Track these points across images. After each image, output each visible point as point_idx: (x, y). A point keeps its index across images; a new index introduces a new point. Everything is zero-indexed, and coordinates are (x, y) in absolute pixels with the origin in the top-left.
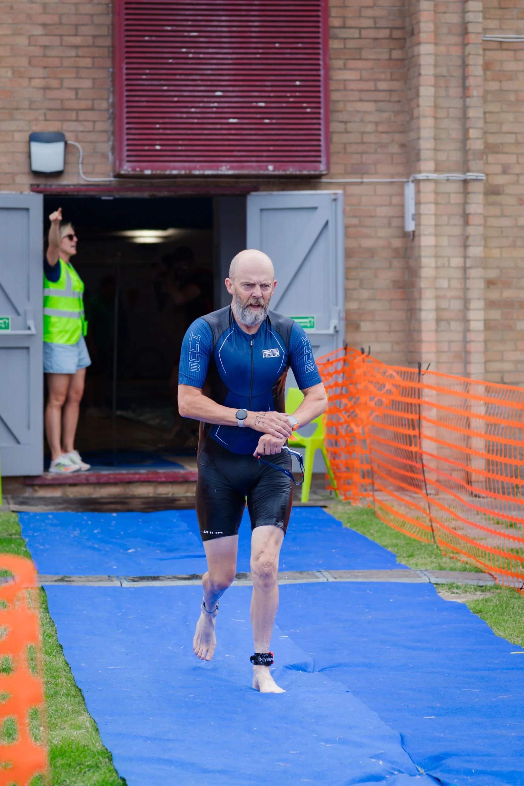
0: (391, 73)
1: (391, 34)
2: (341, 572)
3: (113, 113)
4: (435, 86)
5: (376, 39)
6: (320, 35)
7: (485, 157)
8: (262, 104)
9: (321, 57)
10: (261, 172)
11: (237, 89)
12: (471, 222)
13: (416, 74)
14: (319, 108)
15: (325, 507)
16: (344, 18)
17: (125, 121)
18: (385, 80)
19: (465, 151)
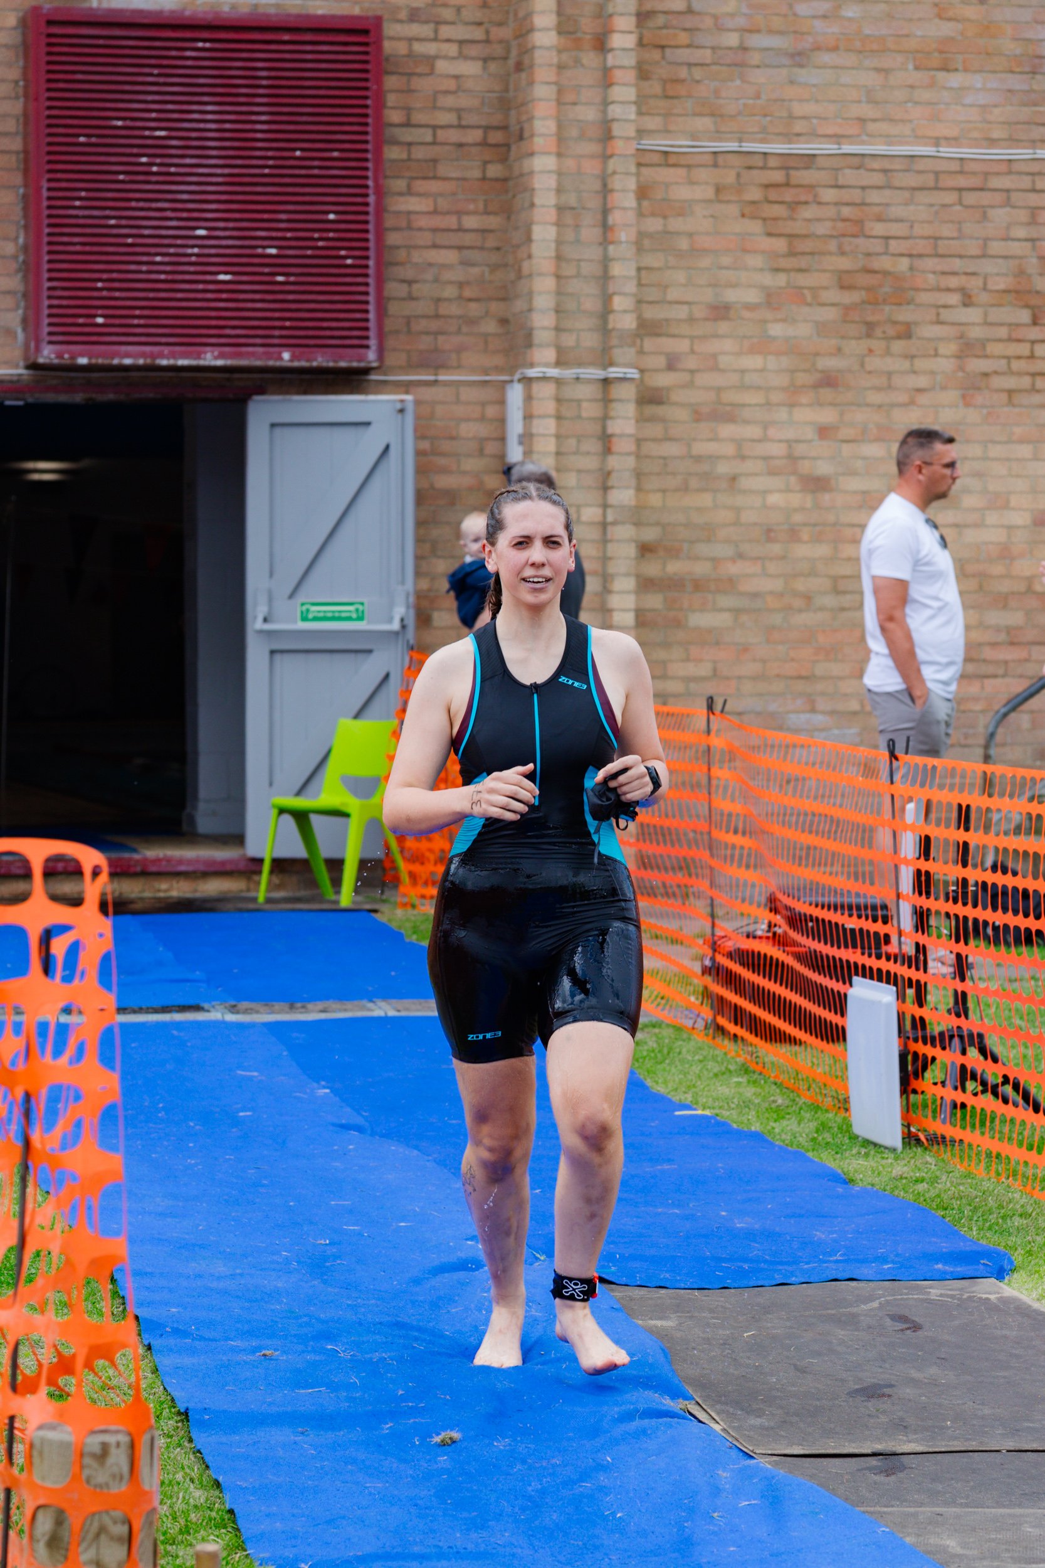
0: (486, 201)
1: (485, 138)
2: (407, 1003)
3: (24, 262)
4: (558, 224)
5: (461, 145)
6: (369, 138)
7: (638, 341)
8: (273, 251)
9: (370, 174)
10: (271, 363)
11: (231, 225)
12: (615, 448)
13: (526, 205)
14: (367, 258)
15: (375, 911)
16: (408, 110)
17: (46, 275)
18: (475, 213)
19: (605, 330)
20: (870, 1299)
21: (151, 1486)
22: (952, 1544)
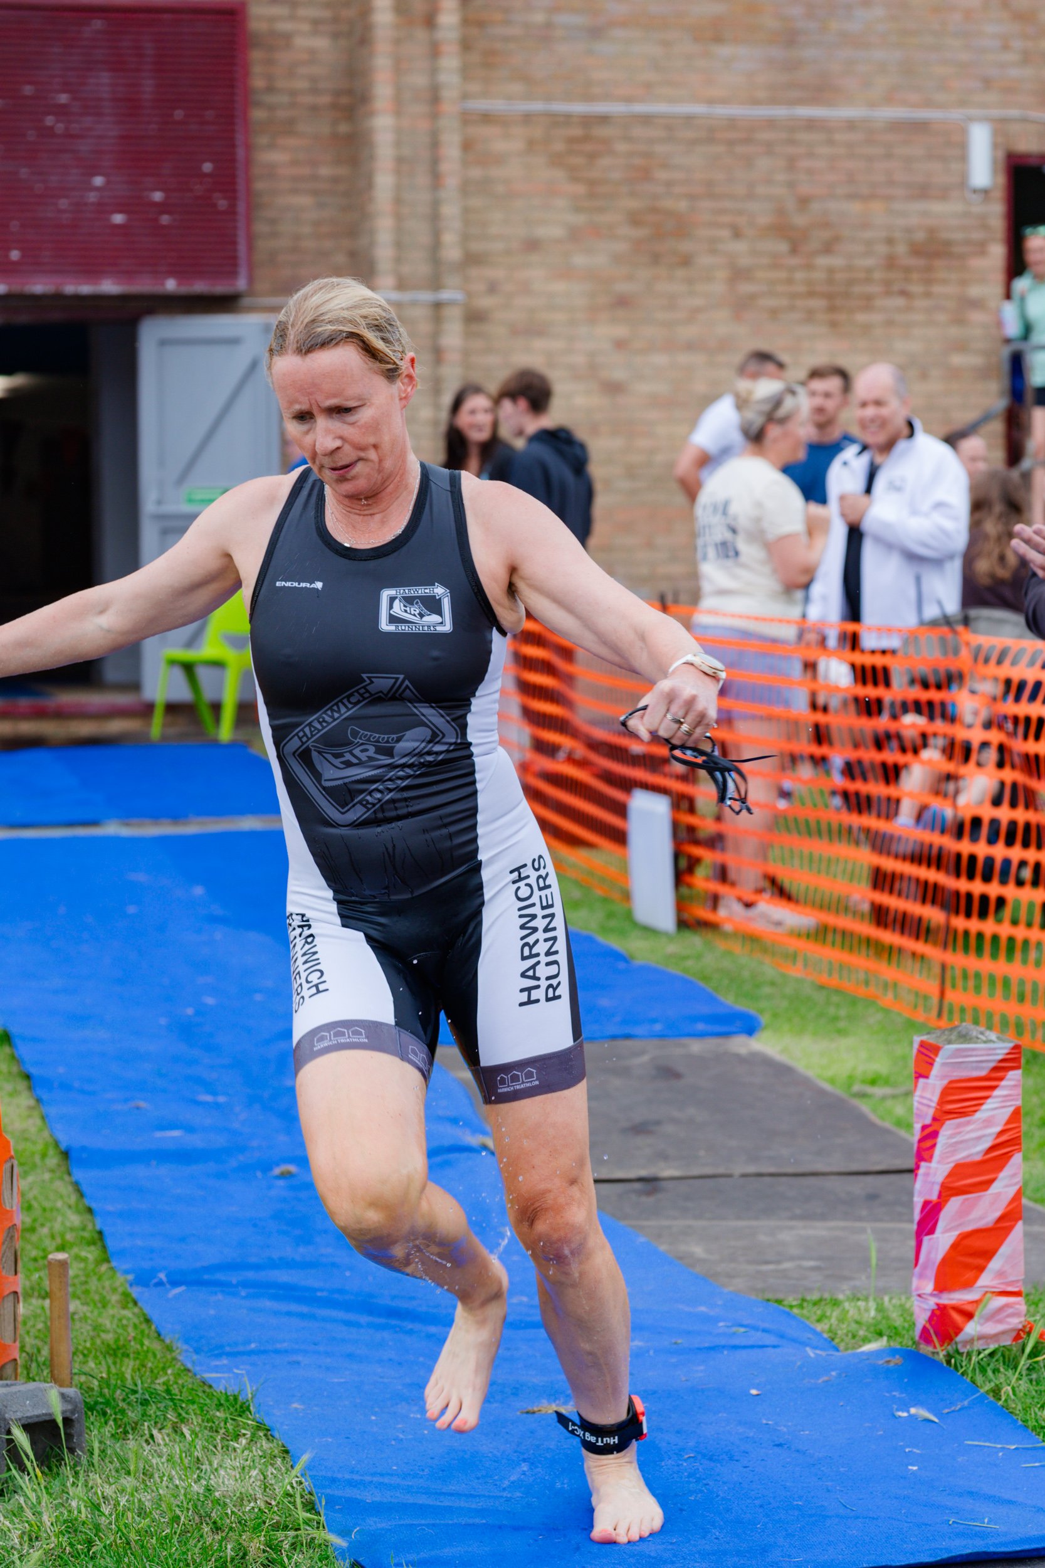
0: (335, 154)
1: (335, 101)
4: (398, 172)
6: (237, 99)
7: (464, 270)
8: (158, 196)
9: (239, 131)
10: (158, 290)
11: (123, 172)
12: (445, 359)
13: (369, 156)
14: (237, 201)
16: (271, 78)
18: (327, 163)
19: (436, 262)
20: (642, 1053)
21: (12, 1207)
22: (698, 1250)
